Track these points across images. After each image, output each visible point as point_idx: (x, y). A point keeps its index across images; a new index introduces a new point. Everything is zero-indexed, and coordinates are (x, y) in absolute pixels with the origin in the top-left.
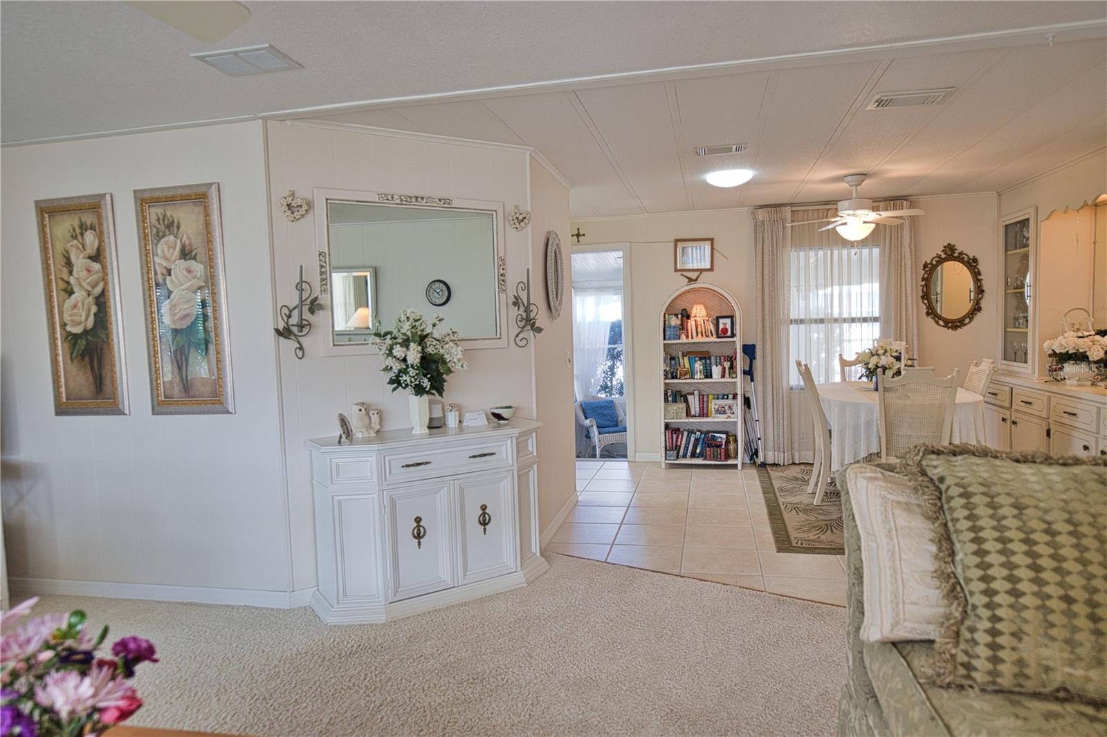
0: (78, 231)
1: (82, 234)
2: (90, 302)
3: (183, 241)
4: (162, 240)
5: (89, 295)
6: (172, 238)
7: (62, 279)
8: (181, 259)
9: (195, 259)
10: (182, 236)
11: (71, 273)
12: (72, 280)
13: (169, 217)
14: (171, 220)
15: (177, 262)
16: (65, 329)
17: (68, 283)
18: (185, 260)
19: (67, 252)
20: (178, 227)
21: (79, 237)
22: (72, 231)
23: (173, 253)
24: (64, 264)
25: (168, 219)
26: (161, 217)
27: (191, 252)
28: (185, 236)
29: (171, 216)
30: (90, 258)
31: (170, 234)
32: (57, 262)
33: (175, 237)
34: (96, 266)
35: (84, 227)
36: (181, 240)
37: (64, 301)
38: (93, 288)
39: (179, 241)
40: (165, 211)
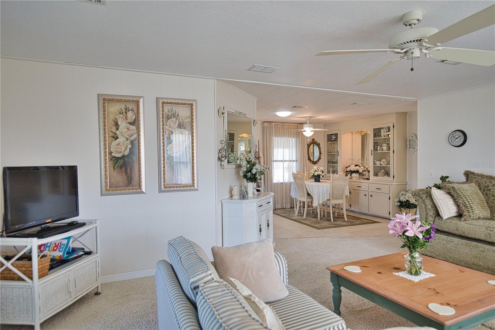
0: (124, 111)
1: (126, 113)
2: (127, 143)
3: (180, 121)
4: (170, 120)
5: (127, 140)
6: (174, 119)
7: (112, 132)
8: (178, 128)
9: (185, 128)
10: (180, 119)
11: (117, 129)
12: (118, 132)
13: (174, 110)
14: (175, 112)
15: (176, 129)
16: (111, 155)
17: (116, 134)
18: (180, 129)
19: (117, 120)
20: (178, 116)
21: (124, 113)
22: (120, 110)
23: (175, 126)
24: (114, 125)
25: (173, 111)
26: (170, 110)
27: (183, 125)
28: (181, 119)
29: (175, 110)
30: (129, 123)
31: (174, 117)
32: (109, 123)
33: (176, 119)
34: (133, 127)
35: (128, 109)
36: (179, 121)
37: (112, 142)
38: (130, 137)
39: (178, 120)
40: (172, 108)
